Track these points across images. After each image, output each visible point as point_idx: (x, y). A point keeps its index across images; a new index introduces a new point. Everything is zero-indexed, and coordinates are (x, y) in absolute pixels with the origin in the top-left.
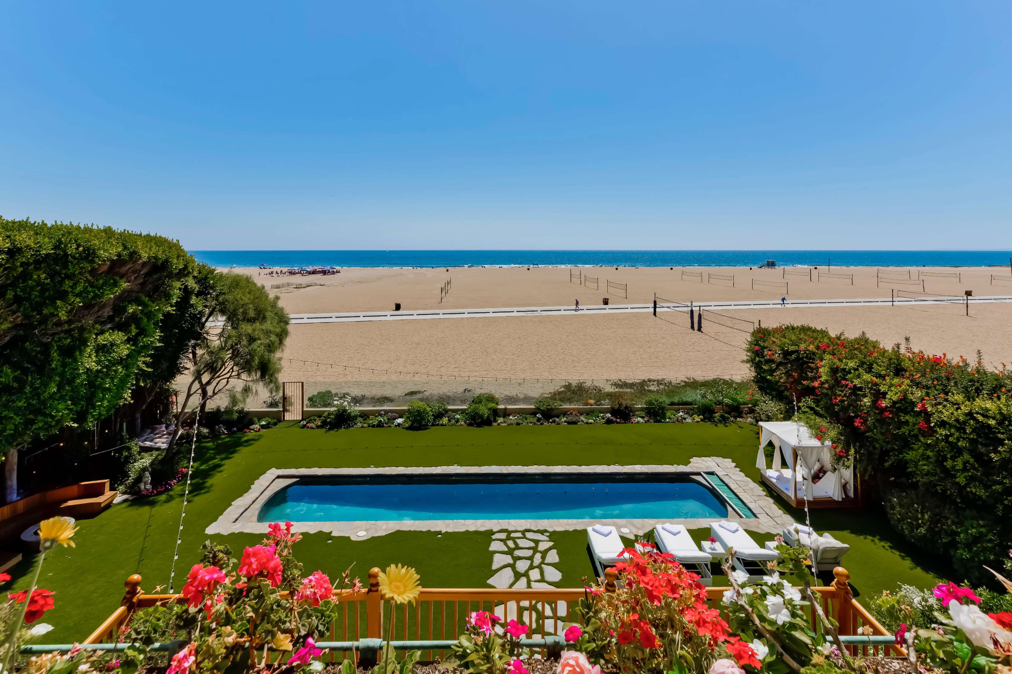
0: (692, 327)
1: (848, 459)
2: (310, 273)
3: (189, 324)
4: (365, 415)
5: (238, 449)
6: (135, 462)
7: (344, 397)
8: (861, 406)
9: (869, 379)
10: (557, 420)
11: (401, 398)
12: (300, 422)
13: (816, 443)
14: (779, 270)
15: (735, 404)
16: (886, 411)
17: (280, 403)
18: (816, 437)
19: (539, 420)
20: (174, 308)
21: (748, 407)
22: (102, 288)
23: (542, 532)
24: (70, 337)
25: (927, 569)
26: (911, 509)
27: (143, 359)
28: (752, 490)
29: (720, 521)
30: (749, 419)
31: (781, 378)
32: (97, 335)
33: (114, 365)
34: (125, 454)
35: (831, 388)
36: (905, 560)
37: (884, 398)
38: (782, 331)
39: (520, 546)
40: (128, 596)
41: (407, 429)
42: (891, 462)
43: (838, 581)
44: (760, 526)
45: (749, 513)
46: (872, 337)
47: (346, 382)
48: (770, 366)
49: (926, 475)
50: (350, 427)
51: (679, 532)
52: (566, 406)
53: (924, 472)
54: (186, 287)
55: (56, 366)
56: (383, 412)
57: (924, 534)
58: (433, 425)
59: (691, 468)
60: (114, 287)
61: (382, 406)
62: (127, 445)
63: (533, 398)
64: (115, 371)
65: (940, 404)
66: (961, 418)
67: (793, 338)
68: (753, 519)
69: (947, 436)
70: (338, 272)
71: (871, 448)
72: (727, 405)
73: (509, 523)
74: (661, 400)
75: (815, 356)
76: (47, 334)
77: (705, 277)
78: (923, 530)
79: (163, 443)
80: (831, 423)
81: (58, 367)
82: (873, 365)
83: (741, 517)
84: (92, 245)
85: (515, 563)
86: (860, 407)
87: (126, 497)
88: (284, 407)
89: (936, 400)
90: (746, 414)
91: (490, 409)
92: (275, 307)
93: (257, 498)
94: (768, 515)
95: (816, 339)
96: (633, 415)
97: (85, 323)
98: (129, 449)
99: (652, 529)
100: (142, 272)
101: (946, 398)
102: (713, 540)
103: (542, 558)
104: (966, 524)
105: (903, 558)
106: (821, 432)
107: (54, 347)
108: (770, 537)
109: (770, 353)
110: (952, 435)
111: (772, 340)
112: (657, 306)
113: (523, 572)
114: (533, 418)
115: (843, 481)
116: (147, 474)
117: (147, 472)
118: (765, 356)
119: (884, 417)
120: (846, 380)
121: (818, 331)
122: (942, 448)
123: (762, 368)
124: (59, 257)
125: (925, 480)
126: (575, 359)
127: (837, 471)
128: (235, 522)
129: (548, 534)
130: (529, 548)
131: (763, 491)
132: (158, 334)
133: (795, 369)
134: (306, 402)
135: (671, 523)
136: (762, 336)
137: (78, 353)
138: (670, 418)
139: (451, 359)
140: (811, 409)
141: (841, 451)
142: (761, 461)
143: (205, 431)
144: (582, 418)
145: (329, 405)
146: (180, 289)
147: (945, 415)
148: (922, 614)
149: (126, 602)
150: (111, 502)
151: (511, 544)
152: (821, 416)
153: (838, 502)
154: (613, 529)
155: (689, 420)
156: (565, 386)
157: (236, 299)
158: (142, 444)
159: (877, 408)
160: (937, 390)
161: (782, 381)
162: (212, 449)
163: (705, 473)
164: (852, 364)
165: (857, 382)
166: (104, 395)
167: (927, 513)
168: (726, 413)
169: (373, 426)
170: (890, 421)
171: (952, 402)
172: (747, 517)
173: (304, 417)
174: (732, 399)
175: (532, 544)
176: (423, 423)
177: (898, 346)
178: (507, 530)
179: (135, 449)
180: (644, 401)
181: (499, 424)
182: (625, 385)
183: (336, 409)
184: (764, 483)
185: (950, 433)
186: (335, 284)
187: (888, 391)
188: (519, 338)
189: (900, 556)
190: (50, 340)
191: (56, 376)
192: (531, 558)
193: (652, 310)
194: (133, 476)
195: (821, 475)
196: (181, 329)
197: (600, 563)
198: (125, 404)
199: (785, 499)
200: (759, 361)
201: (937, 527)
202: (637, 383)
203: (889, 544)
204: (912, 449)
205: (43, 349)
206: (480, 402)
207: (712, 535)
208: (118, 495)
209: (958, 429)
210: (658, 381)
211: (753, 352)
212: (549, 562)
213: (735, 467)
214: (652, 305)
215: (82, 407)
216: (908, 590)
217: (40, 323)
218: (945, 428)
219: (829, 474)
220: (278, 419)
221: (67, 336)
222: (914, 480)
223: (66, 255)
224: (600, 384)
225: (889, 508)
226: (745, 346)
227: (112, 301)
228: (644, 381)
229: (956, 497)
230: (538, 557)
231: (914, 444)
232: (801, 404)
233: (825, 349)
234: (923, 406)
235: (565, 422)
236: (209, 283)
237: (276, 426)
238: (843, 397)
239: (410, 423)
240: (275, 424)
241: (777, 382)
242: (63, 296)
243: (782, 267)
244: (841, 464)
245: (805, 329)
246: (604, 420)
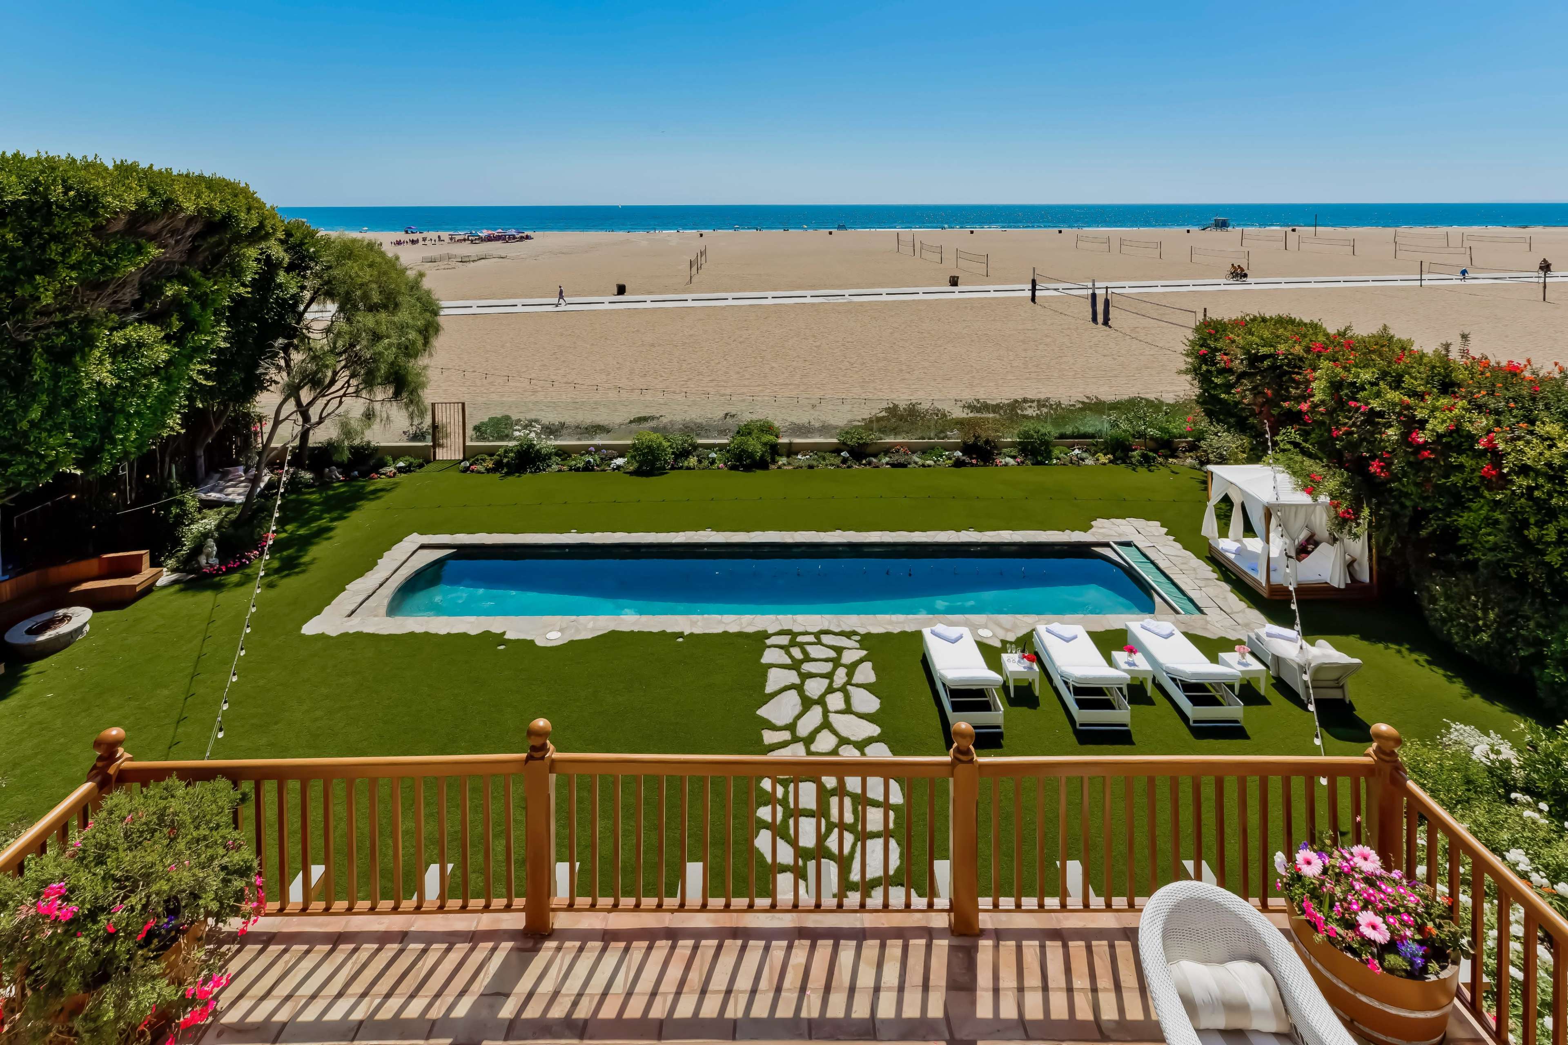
0: (1094, 319)
1: (1358, 525)
2: (482, 240)
3: (275, 315)
4: (563, 453)
5: (358, 504)
6: (192, 522)
7: (531, 425)
8: (1382, 440)
9: (1397, 400)
10: (874, 460)
11: (623, 427)
12: (460, 463)
13: (1304, 498)
14: (1234, 232)
15: (1166, 437)
16: (1426, 449)
17: (429, 434)
18: (1303, 490)
19: (845, 461)
20: (249, 290)
21: (1186, 442)
22: (116, 255)
23: (848, 635)
24: (66, 333)
25: (1490, 697)
26: (1465, 603)
27: (199, 367)
28: (1194, 570)
29: (1143, 620)
30: (1189, 460)
31: (1244, 397)
32: (112, 330)
33: (144, 376)
34: (175, 510)
35: (1330, 413)
36: (1454, 682)
37: (1423, 428)
38: (1245, 325)
39: (812, 656)
40: (100, 764)
41: (631, 473)
42: (1431, 528)
43: (1378, 747)
44: (1209, 626)
45: (1190, 607)
46: (1399, 333)
47: (536, 403)
48: (1225, 378)
49: (1491, 550)
50: (540, 470)
51: (1075, 637)
52: (889, 440)
53: (1487, 546)
54: (269, 256)
55: (41, 378)
56: (592, 449)
57: (1488, 643)
58: (673, 468)
59: (1093, 535)
60: (137, 255)
61: (592, 439)
62: (178, 497)
63: (836, 428)
64: (146, 386)
65: (1519, 438)
66: (1556, 461)
67: (1266, 334)
68: (1198, 615)
69: (1530, 489)
70: (528, 237)
71: (1396, 507)
72: (1152, 438)
73: (794, 621)
74: (1043, 431)
75: (1304, 362)
76: (27, 328)
77: (1115, 245)
78: (1485, 637)
79: (239, 494)
80: (1330, 468)
81: (45, 380)
82: (1403, 376)
83: (1177, 612)
84: (92, 188)
85: (803, 683)
86: (1380, 442)
87: (174, 576)
88: (434, 439)
89: (1513, 432)
90: (1184, 452)
91: (765, 444)
92: (418, 288)
93: (387, 579)
94: (1221, 609)
95: (1305, 336)
96: (997, 454)
97: (92, 311)
98: (181, 503)
99: (1029, 630)
100: (188, 233)
101: (1532, 428)
102: (1131, 650)
103: (847, 675)
104: (1561, 628)
105: (1449, 678)
106: (1311, 481)
107: (36, 349)
108: (1227, 645)
109: (1225, 358)
110: (1537, 487)
111: (1230, 339)
112: (1037, 287)
113: (816, 698)
114: (835, 457)
115: (1348, 557)
116: (211, 542)
117: (209, 540)
118: (1218, 363)
119: (1421, 458)
120: (1356, 400)
121: (1305, 324)
122: (1521, 507)
123: (1213, 382)
124: (36, 206)
125: (1490, 557)
126: (904, 367)
127: (1338, 543)
128: (349, 616)
129: (858, 638)
130: (826, 660)
131: (1213, 571)
132: (224, 329)
133: (1268, 383)
134: (470, 432)
135: (1062, 623)
136: (1213, 332)
137: (78, 359)
138: (1058, 458)
139: (704, 367)
140: (1296, 445)
141: (1347, 512)
142: (1209, 526)
143: (308, 476)
144: (915, 458)
145: (507, 437)
146: (258, 260)
147: (1529, 456)
148: (1490, 772)
149: (96, 775)
150: (154, 584)
151: (797, 653)
152: (1310, 456)
153: (1338, 590)
154: (965, 631)
155: (1090, 461)
156: (887, 410)
157: (350, 276)
158: (203, 496)
159: (1410, 445)
160: (1515, 417)
161: (1245, 401)
162: (317, 504)
163: (1116, 543)
164: (1366, 375)
165: (1375, 404)
166: (130, 423)
167: (1493, 609)
168: (1150, 450)
169: (577, 470)
170: (1432, 465)
171: (1541, 436)
172: (1187, 612)
173: (467, 456)
174: (1161, 429)
175: (832, 654)
176: (658, 464)
177: (1447, 347)
178: (791, 630)
179: (192, 504)
180: (1016, 432)
181: (779, 468)
182: (986, 407)
183: (516, 443)
184: (1216, 560)
185: (1536, 484)
186: (524, 256)
187: (1429, 417)
188: (814, 336)
189: (1445, 676)
190: (30, 338)
191: (42, 393)
192: (829, 676)
193: (1030, 294)
194: (188, 544)
195: (1310, 547)
196: (262, 322)
197: (944, 685)
198: (169, 436)
199: (1251, 584)
200: (1208, 371)
201: (1511, 631)
202: (1004, 404)
203: (1426, 657)
204: (1469, 509)
205: (19, 352)
206: (750, 434)
207: (1130, 642)
208: (165, 574)
209: (1550, 479)
210: (1039, 401)
211: (1196, 357)
212: (860, 682)
213: (1167, 534)
214: (1030, 286)
215: (93, 442)
216: (1462, 731)
217: (14, 311)
218: (1527, 476)
219: (1323, 546)
220: (425, 458)
221: (61, 331)
222: (1470, 557)
223: (48, 204)
224: (945, 407)
225: (1426, 601)
226: (1182, 348)
227: (137, 279)
228: (1016, 401)
229: (1543, 586)
230: (841, 673)
231: (1471, 500)
232: (1278, 438)
233: (1320, 352)
234: (1490, 441)
235: (887, 464)
236: (308, 252)
237: (423, 469)
238: (1351, 427)
239: (636, 465)
240: (421, 466)
241: (1237, 403)
242: (48, 268)
243: (1239, 229)
244: (1345, 531)
245: (1282, 322)
246: (951, 462)
